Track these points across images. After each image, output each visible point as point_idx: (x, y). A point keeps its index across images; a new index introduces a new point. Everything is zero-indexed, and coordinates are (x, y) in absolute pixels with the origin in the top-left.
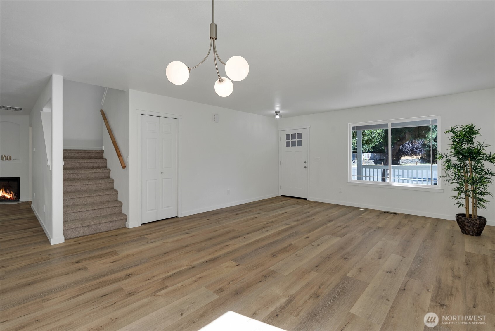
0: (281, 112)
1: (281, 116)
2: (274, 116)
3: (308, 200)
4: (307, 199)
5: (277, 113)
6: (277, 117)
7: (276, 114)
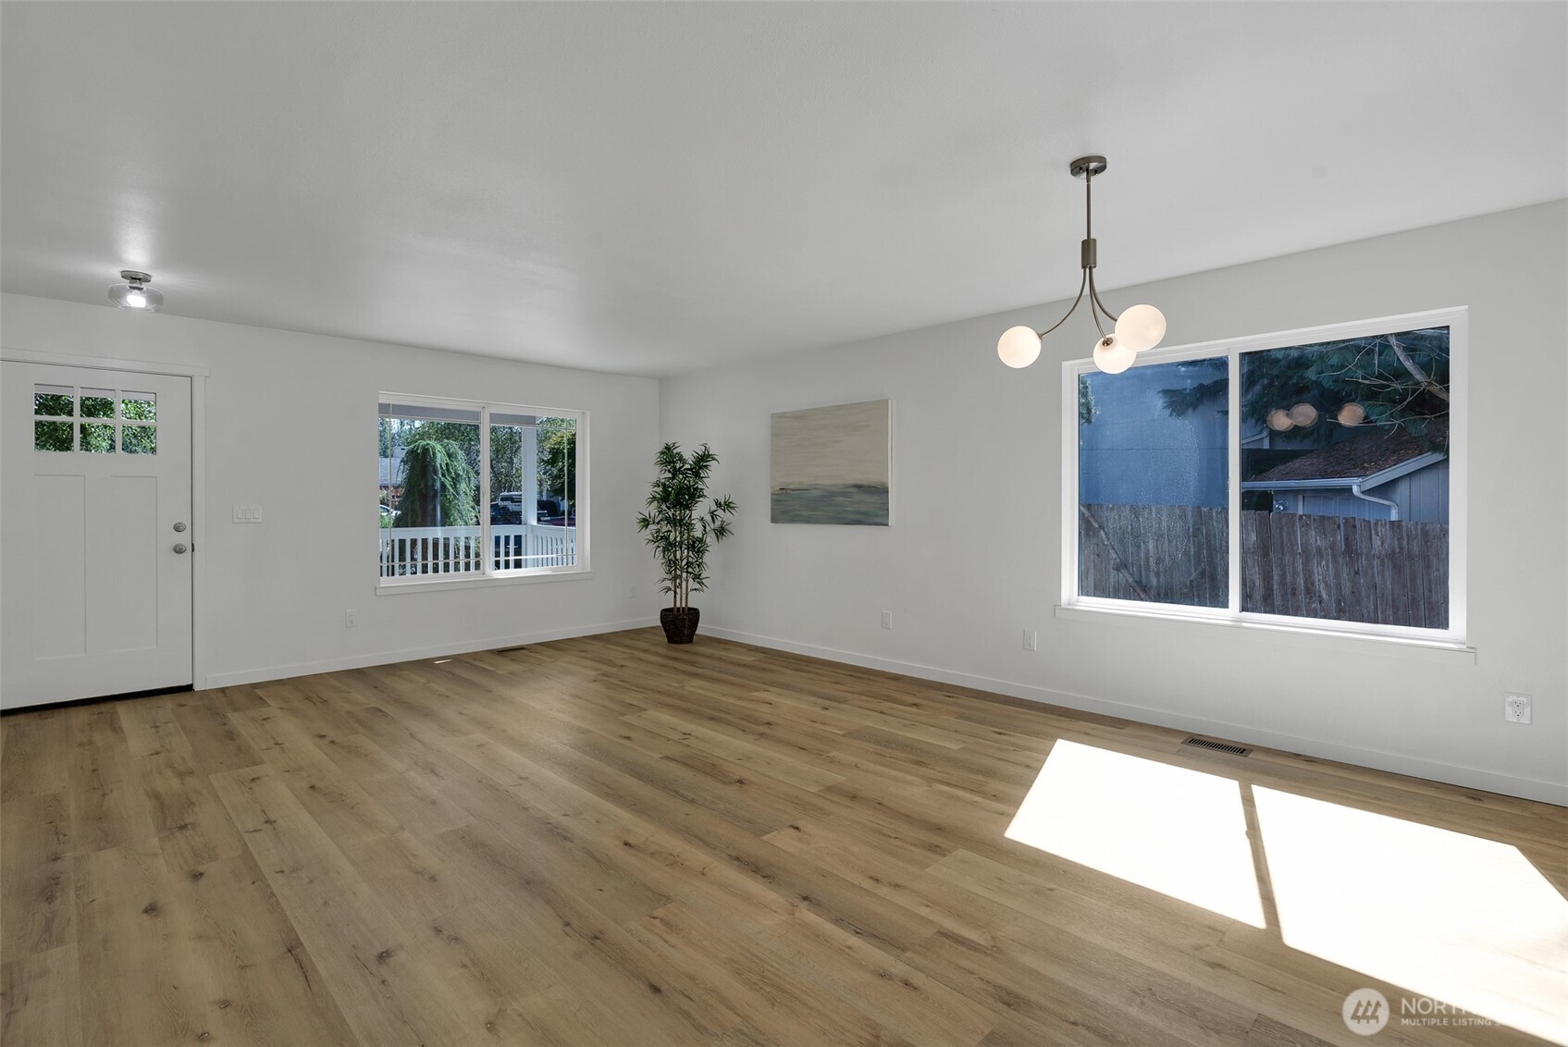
0: (159, 279)
1: (156, 299)
2: (115, 295)
3: (196, 688)
4: (189, 688)
5: (136, 280)
6: (136, 300)
7: (127, 283)
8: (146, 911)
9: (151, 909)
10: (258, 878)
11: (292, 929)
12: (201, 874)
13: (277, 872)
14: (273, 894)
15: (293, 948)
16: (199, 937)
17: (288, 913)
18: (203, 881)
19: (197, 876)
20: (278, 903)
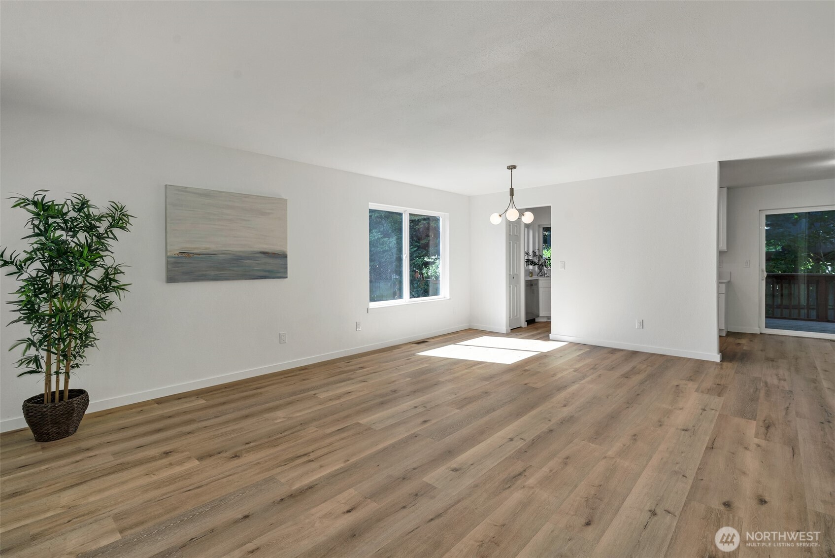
8: (765, 502)
9: (762, 502)
10: (698, 479)
11: (705, 453)
12: (724, 504)
13: (686, 477)
14: (699, 469)
15: (711, 447)
16: (744, 473)
17: (700, 458)
18: (726, 499)
19: (727, 505)
20: (700, 465)
